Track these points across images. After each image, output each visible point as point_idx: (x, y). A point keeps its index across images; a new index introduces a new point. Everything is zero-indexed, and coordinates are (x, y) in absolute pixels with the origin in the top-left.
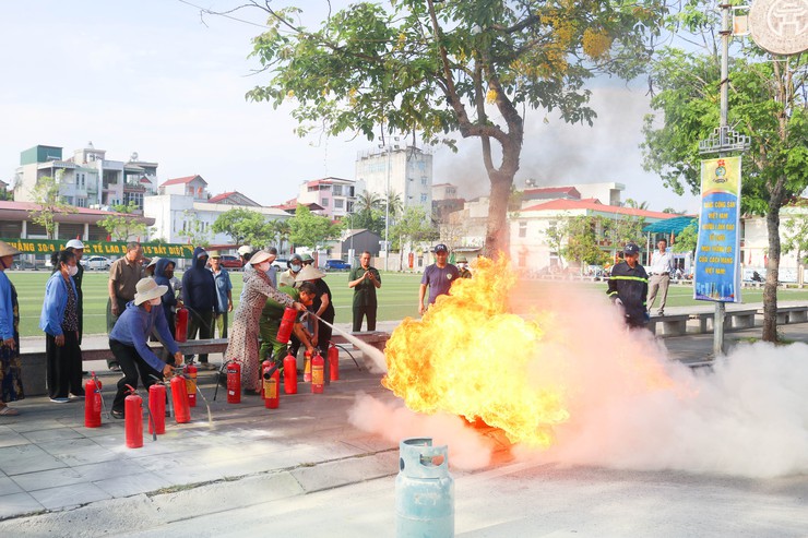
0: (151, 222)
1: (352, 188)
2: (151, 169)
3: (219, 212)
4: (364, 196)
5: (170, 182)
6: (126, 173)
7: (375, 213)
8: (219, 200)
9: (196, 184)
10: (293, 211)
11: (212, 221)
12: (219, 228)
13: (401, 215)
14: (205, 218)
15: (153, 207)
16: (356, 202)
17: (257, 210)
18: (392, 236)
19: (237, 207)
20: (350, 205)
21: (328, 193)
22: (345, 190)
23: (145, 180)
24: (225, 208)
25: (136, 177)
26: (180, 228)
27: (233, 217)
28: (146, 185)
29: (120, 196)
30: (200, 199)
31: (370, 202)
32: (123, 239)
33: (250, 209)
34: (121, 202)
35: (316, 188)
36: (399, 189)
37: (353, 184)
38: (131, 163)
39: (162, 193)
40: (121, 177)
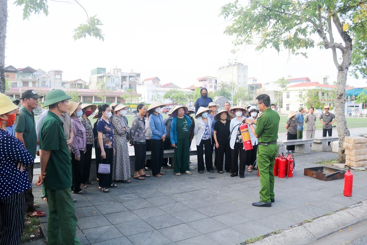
0: (140, 95)
1: (216, 80)
2: (138, 75)
3: (165, 91)
4: (221, 83)
5: (146, 80)
6: (130, 77)
7: (227, 90)
8: (165, 86)
9: (156, 80)
10: (193, 90)
11: (163, 94)
12: (166, 97)
13: (236, 90)
14: (160, 94)
15: (139, 90)
16: (218, 86)
17: (180, 90)
18: (235, 99)
19: (173, 89)
20: (215, 87)
21: (206, 83)
22: (213, 81)
23: (136, 79)
24: (168, 89)
25: (133, 78)
26: (151, 98)
27: (171, 92)
28: (137, 81)
29: (128, 86)
30: (157, 86)
31: (223, 85)
32: (130, 102)
33: (178, 89)
34: (128, 88)
35: (202, 80)
36: (235, 80)
37: (217, 79)
38: (131, 73)
39: (143, 84)
40: (128, 78)
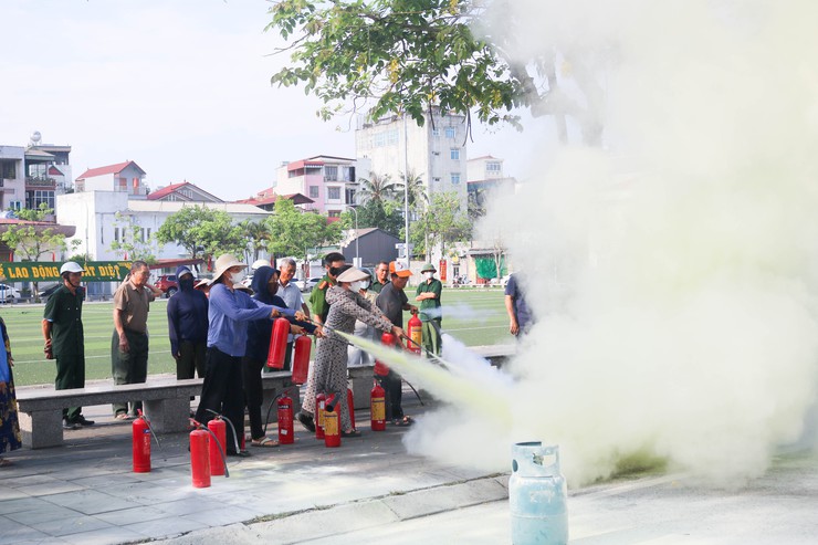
0: (70, 231)
1: (352, 170)
2: (62, 155)
3: (165, 213)
4: (371, 181)
5: (91, 173)
6: (28, 162)
7: (389, 205)
8: (162, 196)
9: (130, 173)
10: (269, 207)
11: (155, 226)
12: (168, 236)
13: (425, 206)
14: (145, 223)
15: (68, 209)
16: (358, 189)
17: (219, 207)
18: (414, 237)
19: (191, 205)
20: (350, 194)
21: (317, 179)
22: (342, 173)
23: (54, 171)
24: (174, 207)
25: (42, 167)
26: (110, 237)
27: (187, 219)
28: (57, 178)
29: (21, 196)
30: (136, 195)
31: (379, 189)
32: (33, 258)
33: (211, 206)
34: (22, 205)
35: (300, 172)
36: (421, 169)
37: (353, 164)
38: (35, 148)
39: (81, 189)
40: (21, 169)
